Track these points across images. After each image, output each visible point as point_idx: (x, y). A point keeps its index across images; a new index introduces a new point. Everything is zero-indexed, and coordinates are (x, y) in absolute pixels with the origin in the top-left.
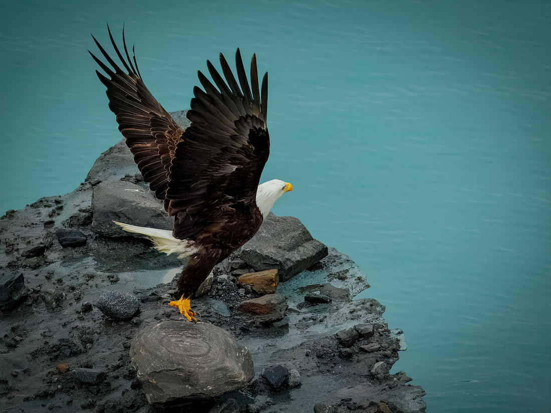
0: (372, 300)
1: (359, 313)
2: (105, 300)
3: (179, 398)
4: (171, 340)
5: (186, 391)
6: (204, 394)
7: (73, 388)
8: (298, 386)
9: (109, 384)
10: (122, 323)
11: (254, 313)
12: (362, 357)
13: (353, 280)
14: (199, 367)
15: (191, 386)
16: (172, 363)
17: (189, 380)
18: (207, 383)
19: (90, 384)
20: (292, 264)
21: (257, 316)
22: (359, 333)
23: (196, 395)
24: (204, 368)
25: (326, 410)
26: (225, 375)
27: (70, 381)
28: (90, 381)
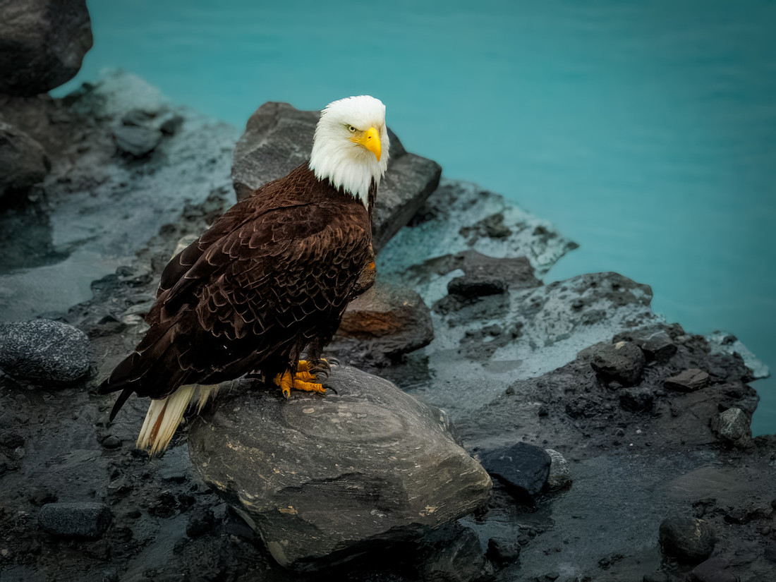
0: (612, 275)
1: (596, 307)
2: (22, 343)
3: (362, 541)
4: (305, 411)
5: (375, 523)
6: (419, 525)
7: (38, 552)
8: (566, 485)
9: (128, 534)
10: (68, 392)
11: (368, 335)
12: (679, 403)
13: (527, 237)
14: (400, 464)
15: (385, 510)
16: (330, 462)
17: (377, 498)
18: (424, 500)
19: (80, 538)
20: (388, 215)
21: (374, 341)
22: (643, 350)
23: (401, 529)
24: (411, 465)
25: (695, 530)
26: (455, 477)
27: (26, 536)
28: (82, 530)
